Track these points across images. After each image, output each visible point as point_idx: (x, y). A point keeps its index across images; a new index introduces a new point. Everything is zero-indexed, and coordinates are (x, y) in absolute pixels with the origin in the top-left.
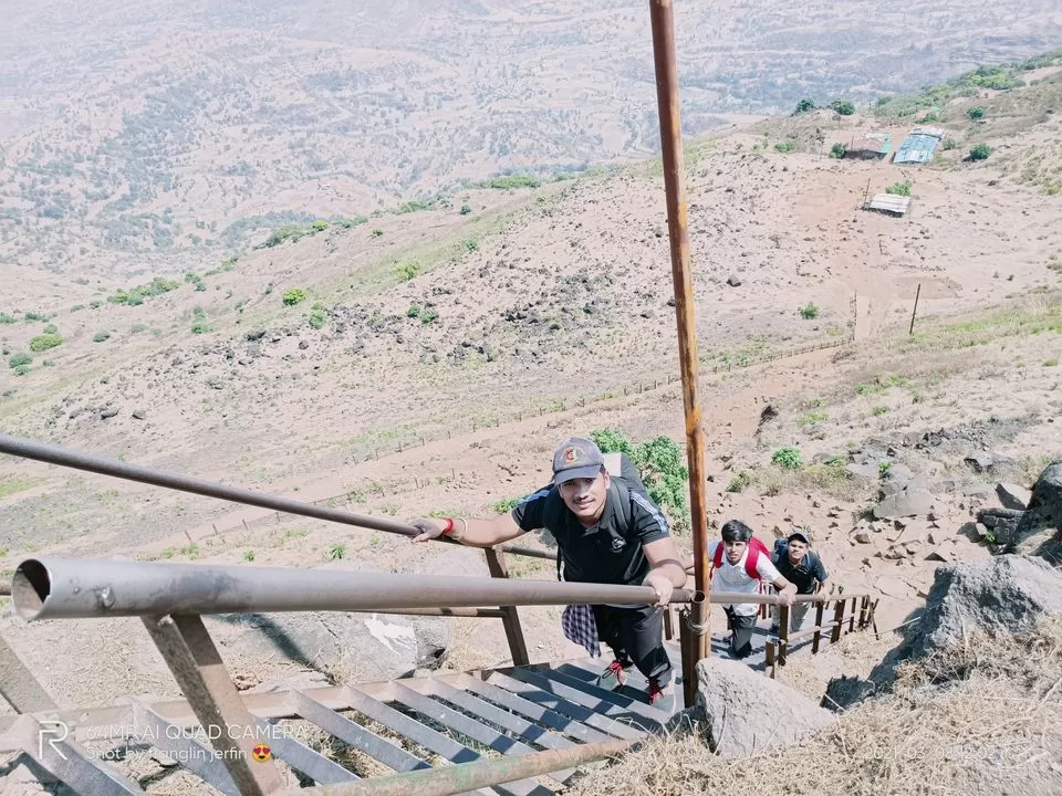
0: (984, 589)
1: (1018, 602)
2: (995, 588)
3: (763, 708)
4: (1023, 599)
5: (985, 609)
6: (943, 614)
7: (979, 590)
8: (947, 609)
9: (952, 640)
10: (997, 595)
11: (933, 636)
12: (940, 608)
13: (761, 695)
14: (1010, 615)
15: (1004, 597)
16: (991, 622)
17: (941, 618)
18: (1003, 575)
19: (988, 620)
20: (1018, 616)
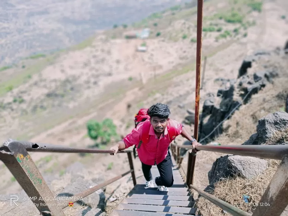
0: (275, 121)
1: (284, 122)
2: (277, 120)
3: (253, 163)
4: (285, 121)
5: (276, 126)
6: (266, 130)
7: (273, 122)
8: (267, 128)
9: (272, 135)
10: (278, 122)
11: (267, 136)
12: (265, 129)
13: (251, 161)
14: (283, 125)
15: (280, 122)
16: (279, 128)
17: (266, 131)
18: (278, 117)
19: (278, 128)
20: (285, 125)
